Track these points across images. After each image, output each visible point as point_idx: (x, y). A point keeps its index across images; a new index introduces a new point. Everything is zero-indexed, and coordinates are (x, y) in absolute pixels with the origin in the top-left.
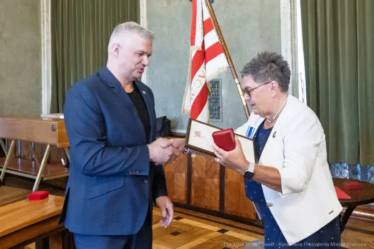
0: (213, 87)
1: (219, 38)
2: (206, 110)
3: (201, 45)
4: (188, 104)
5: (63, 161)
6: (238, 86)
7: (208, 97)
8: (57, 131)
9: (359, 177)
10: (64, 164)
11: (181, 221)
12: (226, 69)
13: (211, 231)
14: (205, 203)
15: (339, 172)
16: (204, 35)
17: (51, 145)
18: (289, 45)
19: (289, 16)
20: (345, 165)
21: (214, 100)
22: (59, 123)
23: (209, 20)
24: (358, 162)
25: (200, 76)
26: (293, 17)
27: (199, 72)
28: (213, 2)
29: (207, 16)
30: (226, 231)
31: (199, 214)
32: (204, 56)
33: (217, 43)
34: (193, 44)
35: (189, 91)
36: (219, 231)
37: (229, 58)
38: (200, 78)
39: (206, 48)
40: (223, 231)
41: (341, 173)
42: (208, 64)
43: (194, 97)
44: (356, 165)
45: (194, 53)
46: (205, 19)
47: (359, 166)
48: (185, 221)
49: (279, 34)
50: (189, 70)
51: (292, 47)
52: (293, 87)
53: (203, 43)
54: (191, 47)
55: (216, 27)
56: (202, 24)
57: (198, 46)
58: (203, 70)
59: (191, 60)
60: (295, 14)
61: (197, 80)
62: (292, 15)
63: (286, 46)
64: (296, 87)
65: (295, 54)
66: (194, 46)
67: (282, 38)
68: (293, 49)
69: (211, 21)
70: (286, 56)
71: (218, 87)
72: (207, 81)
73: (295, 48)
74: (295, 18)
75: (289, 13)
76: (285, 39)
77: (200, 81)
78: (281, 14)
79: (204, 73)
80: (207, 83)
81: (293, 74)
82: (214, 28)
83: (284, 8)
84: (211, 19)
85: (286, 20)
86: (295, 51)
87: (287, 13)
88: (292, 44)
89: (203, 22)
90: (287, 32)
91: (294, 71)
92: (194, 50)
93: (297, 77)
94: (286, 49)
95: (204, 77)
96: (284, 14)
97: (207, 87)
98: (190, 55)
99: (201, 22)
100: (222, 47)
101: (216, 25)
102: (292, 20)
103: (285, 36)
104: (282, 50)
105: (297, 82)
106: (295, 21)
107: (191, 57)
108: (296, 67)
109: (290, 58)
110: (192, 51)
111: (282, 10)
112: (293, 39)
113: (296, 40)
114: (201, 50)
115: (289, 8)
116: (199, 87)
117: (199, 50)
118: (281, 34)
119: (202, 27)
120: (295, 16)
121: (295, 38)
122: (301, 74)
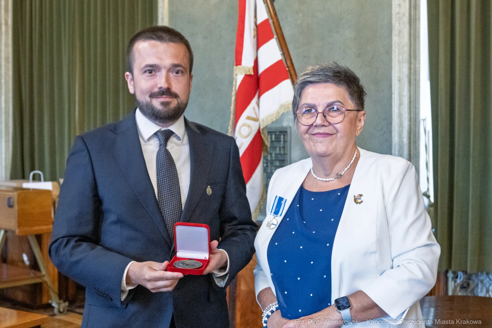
0: (277, 140)
1: (283, 54)
3: (252, 64)
5: (25, 258)
8: (16, 207)
10: (27, 263)
15: (484, 290)
16: (258, 48)
17: (6, 232)
18: (405, 70)
19: (406, 19)
22: (19, 196)
23: (266, 21)
25: (249, 118)
26: (413, 21)
27: (249, 111)
29: (263, 15)
32: (256, 84)
33: (280, 62)
34: (238, 62)
38: (250, 122)
39: (261, 70)
42: (264, 96)
45: (239, 78)
46: (259, 21)
49: (389, 52)
51: (410, 73)
52: (410, 143)
53: (256, 62)
54: (235, 67)
55: (277, 35)
56: (254, 29)
57: (247, 68)
58: (254, 108)
59: (235, 90)
60: (417, 17)
61: (244, 125)
62: (412, 18)
63: (400, 71)
64: (416, 143)
65: (416, 86)
66: (239, 66)
67: (393, 57)
68: (412, 78)
69: (269, 24)
70: (400, 88)
71: (285, 141)
72: (261, 128)
73: (416, 75)
74: (417, 24)
75: (407, 14)
76: (398, 59)
77: (249, 126)
78: (394, 17)
79: (255, 113)
80: (261, 131)
81: (410, 120)
82: (275, 37)
83: (399, 5)
84: (271, 21)
85: (402, 26)
86: (415, 80)
87: (404, 15)
88: (410, 69)
89: (257, 26)
90: (403, 48)
91: (412, 116)
92: (241, 73)
93: (417, 125)
94: (399, 77)
95: (256, 120)
96: (398, 16)
97: (261, 137)
98: (234, 83)
99: (253, 26)
100: (287, 69)
101: (278, 31)
102: (412, 26)
103: (399, 54)
104: (393, 78)
105: (417, 135)
106: (417, 30)
107: (236, 86)
108: (416, 108)
109: (406, 93)
110: (236, 75)
111: (395, 9)
112: (413, 60)
113: (417, 62)
114: (253, 74)
115: (408, 7)
116: (248, 136)
117: (248, 73)
118: (391, 50)
119: (254, 34)
120: (417, 21)
121: (415, 59)
122: (424, 120)
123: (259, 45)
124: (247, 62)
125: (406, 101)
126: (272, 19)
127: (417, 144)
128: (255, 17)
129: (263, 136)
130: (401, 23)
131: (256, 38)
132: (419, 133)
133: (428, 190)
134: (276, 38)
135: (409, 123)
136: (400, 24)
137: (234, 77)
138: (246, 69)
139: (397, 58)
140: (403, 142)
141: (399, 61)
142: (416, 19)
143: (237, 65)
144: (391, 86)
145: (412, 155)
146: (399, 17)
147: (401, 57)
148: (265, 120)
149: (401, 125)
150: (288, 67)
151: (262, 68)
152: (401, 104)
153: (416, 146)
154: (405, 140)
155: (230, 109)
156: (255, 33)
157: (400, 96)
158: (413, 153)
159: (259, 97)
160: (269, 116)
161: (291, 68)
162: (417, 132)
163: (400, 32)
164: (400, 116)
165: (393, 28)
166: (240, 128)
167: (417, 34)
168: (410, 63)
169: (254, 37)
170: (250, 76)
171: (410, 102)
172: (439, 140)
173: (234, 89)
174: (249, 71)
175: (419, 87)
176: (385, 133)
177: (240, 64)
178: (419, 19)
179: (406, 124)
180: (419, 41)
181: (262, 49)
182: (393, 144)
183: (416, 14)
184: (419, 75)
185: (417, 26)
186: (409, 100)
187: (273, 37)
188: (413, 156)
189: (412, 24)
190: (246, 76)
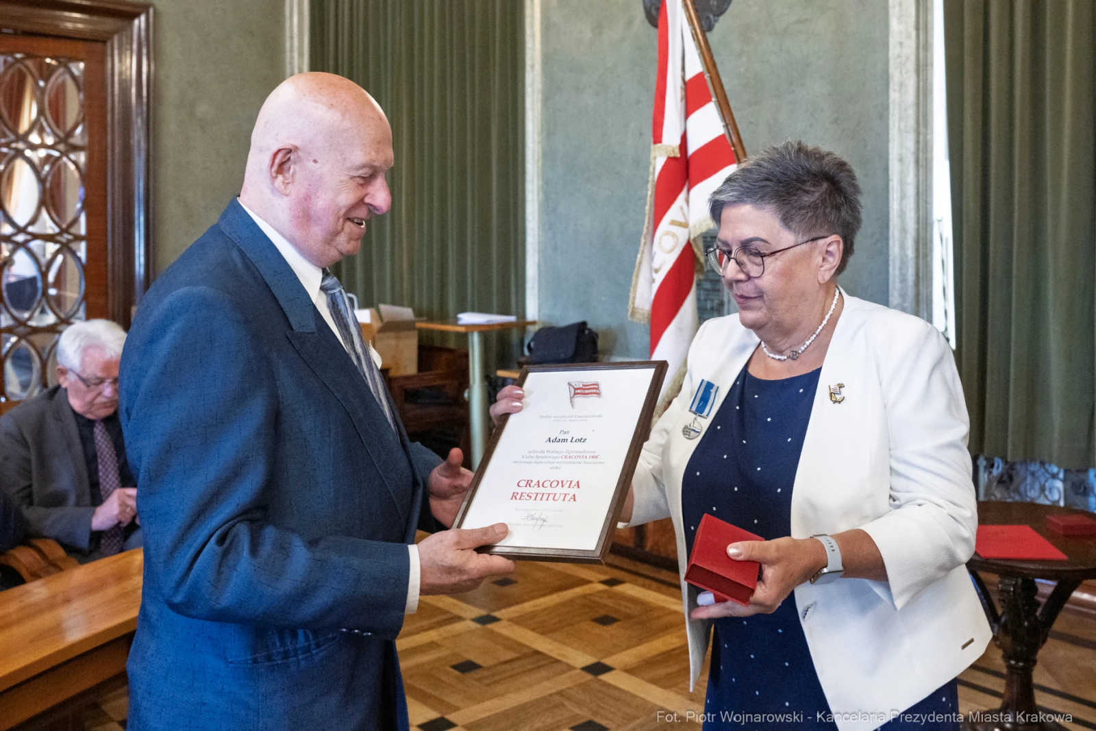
1: (726, 126)
2: (688, 306)
3: (678, 142)
7: (697, 276)
11: (619, 588)
18: (911, 144)
19: (911, 65)
20: (1055, 470)
21: (708, 286)
23: (700, 75)
25: (673, 223)
26: (922, 68)
27: (673, 213)
28: (710, 28)
29: (695, 66)
32: (685, 172)
33: (722, 137)
34: (658, 138)
35: (646, 257)
38: (675, 229)
41: (1043, 489)
42: (696, 190)
43: (660, 278)
45: (659, 163)
46: (688, 78)
48: (630, 589)
49: (884, 115)
50: (648, 208)
51: (918, 149)
52: (917, 257)
53: (684, 138)
54: (652, 146)
55: (717, 97)
56: (682, 88)
57: (670, 146)
58: (681, 208)
59: (653, 181)
60: (929, 62)
61: (667, 233)
62: (921, 63)
63: (901, 145)
64: (926, 256)
65: (926, 167)
66: (659, 145)
67: (891, 124)
68: (921, 155)
69: (705, 80)
70: (902, 172)
72: (692, 237)
73: (926, 151)
74: (929, 72)
75: (913, 58)
76: (899, 128)
77: (674, 235)
78: (891, 62)
79: (684, 215)
80: (692, 242)
81: (918, 222)
82: (714, 99)
83: (901, 44)
84: (707, 76)
85: (905, 76)
86: (926, 159)
87: (908, 58)
88: (918, 142)
89: (685, 83)
90: (906, 110)
91: (921, 214)
92: (661, 155)
93: (929, 229)
94: (901, 155)
95: (685, 225)
96: (899, 60)
97: (693, 251)
98: (651, 169)
99: (679, 83)
100: (733, 149)
101: (718, 91)
102: (921, 78)
103: (901, 119)
104: (891, 157)
105: (929, 245)
106: (929, 81)
107: (654, 173)
108: (926, 203)
109: (911, 178)
110: (655, 158)
111: (894, 51)
112: (922, 129)
113: (929, 132)
114: (679, 155)
115: (913, 46)
116: (672, 250)
117: (672, 155)
118: (888, 113)
119: (682, 95)
120: (929, 67)
121: (926, 126)
122: (939, 221)
123: (688, 112)
124: (671, 139)
125: (911, 191)
126: (709, 72)
127: (929, 259)
128: (683, 69)
129: (696, 250)
130: (904, 71)
131: (684, 101)
132: (931, 241)
133: (946, 329)
134: (715, 102)
135: (916, 226)
136: (901, 72)
137: (652, 161)
138: (669, 149)
139: (897, 125)
140: (906, 256)
141: (900, 129)
142: (927, 65)
143: (655, 143)
144: (886, 169)
145: (921, 275)
146: (900, 63)
147: (903, 124)
148: (697, 226)
149: (903, 230)
150: (734, 146)
151: (692, 148)
152: (903, 197)
153: (927, 261)
154: (910, 253)
155: (644, 210)
156: (683, 93)
157: (902, 183)
158: (923, 272)
159: (689, 191)
160: (704, 220)
161: (738, 148)
162: (928, 240)
163: (901, 85)
164: (902, 215)
165: (890, 79)
166: (660, 239)
167: (929, 87)
168: (918, 133)
169: (682, 100)
170: (674, 159)
171: (918, 194)
172: (965, 252)
173: (650, 179)
174: (673, 152)
175: (931, 169)
176: (878, 241)
177: (660, 142)
178: (932, 64)
179: (911, 226)
180: (932, 99)
181: (694, 117)
182: (891, 257)
183: (926, 58)
184: (932, 150)
185: (929, 75)
186: (916, 190)
187: (710, 100)
188: (923, 277)
189: (921, 72)
190: (670, 159)
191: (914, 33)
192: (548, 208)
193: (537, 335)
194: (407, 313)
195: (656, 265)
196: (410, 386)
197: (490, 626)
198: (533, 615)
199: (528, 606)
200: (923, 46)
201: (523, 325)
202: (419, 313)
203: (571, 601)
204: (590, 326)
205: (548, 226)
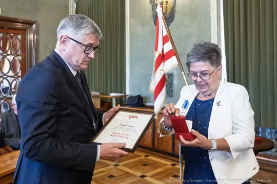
0: (169, 77)
1: (173, 47)
2: (164, 90)
3: (161, 51)
4: (153, 87)
6: (184, 76)
7: (166, 83)
9: (260, 135)
11: (148, 158)
12: (176, 66)
13: (166, 165)
14: (163, 148)
16: (163, 45)
21: (169, 86)
24: (260, 126)
25: (160, 70)
27: (161, 67)
28: (169, 26)
29: (165, 33)
30: (176, 165)
31: (159, 154)
32: (163, 58)
33: (172, 50)
34: (156, 50)
35: (153, 78)
36: (171, 165)
37: (178, 59)
39: (164, 53)
40: (174, 165)
42: (166, 62)
43: (157, 83)
44: (258, 128)
45: (157, 55)
46: (164, 35)
47: (260, 129)
48: (151, 158)
50: (154, 66)
53: (163, 50)
54: (155, 52)
59: (155, 60)
69: (168, 36)
71: (172, 78)
72: (165, 73)
75: (217, 32)
77: (160, 73)
78: (212, 33)
79: (163, 68)
80: (165, 75)
82: (170, 41)
87: (215, 32)
95: (163, 70)
97: (165, 78)
99: (162, 38)
101: (171, 39)
111: (212, 30)
116: (160, 76)
124: (160, 50)
137: (155, 55)
148: (166, 71)
150: (175, 52)
159: (164, 62)
166: (157, 74)
167: (220, 38)
169: (162, 41)
174: (160, 53)
180: (221, 41)
190: (160, 55)
191: (217, 26)
192: (131, 68)
193: (129, 98)
194: (98, 93)
195: (156, 80)
196: (98, 111)
197: (117, 167)
198: (128, 164)
199: (126, 162)
200: (219, 29)
201: (125, 96)
202: (101, 94)
203: (137, 161)
204: (141, 96)
205: (131, 72)
